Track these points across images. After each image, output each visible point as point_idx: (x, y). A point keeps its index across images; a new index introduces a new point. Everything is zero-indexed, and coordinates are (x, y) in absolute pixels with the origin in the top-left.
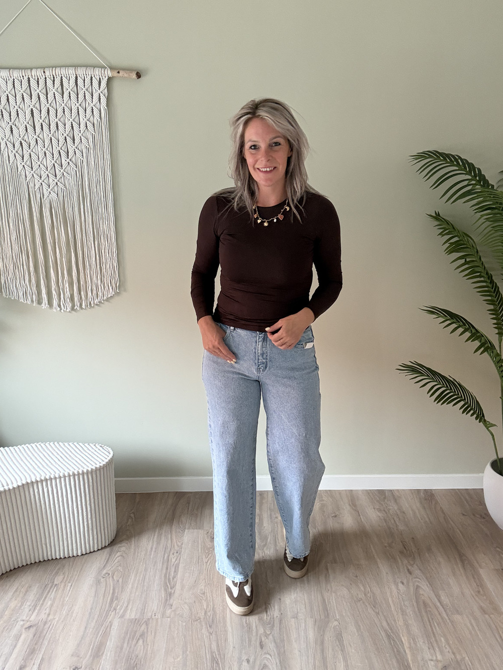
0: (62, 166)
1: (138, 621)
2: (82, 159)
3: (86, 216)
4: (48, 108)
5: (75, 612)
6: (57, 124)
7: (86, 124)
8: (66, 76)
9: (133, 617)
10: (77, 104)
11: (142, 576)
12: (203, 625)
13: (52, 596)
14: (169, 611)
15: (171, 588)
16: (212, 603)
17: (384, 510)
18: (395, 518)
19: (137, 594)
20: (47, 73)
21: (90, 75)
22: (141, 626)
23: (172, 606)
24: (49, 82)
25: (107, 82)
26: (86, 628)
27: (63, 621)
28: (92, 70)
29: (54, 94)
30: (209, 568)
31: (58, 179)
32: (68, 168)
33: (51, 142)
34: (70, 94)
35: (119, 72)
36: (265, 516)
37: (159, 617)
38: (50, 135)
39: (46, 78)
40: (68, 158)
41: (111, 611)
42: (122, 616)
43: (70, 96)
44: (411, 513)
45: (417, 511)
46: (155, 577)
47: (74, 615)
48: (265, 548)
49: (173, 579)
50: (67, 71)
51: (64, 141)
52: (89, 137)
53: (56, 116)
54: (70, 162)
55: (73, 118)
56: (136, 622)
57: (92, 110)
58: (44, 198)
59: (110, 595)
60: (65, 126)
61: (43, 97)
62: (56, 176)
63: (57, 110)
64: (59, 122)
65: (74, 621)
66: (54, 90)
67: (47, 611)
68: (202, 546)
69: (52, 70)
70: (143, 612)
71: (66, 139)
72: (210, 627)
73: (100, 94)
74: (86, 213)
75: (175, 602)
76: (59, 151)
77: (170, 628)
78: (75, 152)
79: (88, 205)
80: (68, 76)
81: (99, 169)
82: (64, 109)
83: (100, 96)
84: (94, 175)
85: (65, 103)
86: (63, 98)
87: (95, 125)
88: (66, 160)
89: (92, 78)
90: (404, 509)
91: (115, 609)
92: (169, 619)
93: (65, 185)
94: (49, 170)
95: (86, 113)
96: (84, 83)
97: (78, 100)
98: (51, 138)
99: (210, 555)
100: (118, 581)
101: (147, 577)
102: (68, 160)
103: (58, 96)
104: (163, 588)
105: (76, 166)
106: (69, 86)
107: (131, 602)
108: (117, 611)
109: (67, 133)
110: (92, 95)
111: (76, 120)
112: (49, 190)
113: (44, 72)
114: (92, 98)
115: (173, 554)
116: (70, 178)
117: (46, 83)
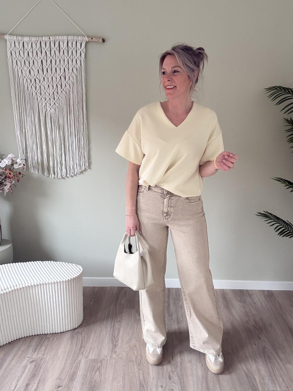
0: (58, 93)
1: (96, 360)
2: (70, 89)
3: (71, 123)
4: (51, 59)
5: (59, 354)
6: (56, 69)
7: (73, 69)
8: (62, 41)
9: (93, 358)
10: (67, 57)
11: (98, 334)
12: (135, 364)
13: (46, 344)
14: (115, 355)
15: (116, 342)
16: (140, 352)
17: (243, 302)
18: (250, 307)
19: (96, 344)
20: (51, 39)
21: (76, 40)
22: (98, 364)
23: (116, 352)
24: (52, 44)
25: (85, 44)
26: (65, 363)
27: (52, 359)
28: (77, 37)
29: (55, 51)
30: (138, 331)
31: (55, 101)
32: (62, 94)
33: (52, 79)
34: (64, 51)
35: (92, 39)
36: (171, 302)
37: (109, 359)
38: (52, 75)
39: (50, 42)
40: (62, 89)
41: (80, 354)
42: (87, 357)
43: (64, 53)
44: (259, 303)
45: (263, 303)
46: (106, 335)
47: (58, 355)
48: (171, 321)
49: (117, 337)
50: (62, 38)
51: (60, 78)
52: (74, 76)
53: (56, 64)
54: (63, 91)
55: (65, 65)
56: (94, 361)
57: (76, 60)
58: (47, 112)
59: (80, 344)
60: (60, 70)
61: (48, 53)
62: (54, 99)
63: (56, 61)
64: (57, 68)
65: (58, 359)
66: (55, 49)
67: (43, 353)
68: (133, 318)
69: (54, 37)
70: (99, 355)
71: (61, 78)
72: (139, 365)
73: (81, 51)
74: (71, 121)
75: (118, 350)
76: (57, 84)
77: (115, 365)
78: (66, 85)
79: (73, 116)
80: (63, 41)
81: (79, 95)
82: (60, 60)
83: (81, 53)
84: (76, 98)
85: (61, 56)
86: (60, 53)
87: (78, 70)
88: (60, 90)
89: (76, 42)
90: (255, 302)
91: (82, 353)
92: (114, 360)
93: (59, 104)
94: (50, 95)
95: (72, 62)
96: (72, 45)
97: (68, 55)
98: (52, 77)
99: (139, 324)
100: (84, 337)
101: (101, 335)
102: (61, 90)
103: (57, 52)
104: (111, 342)
105: (66, 93)
106: (64, 46)
107: (92, 349)
108: (84, 354)
109: (61, 74)
110: (77, 52)
111: (67, 67)
112: (50, 107)
113: (49, 38)
114: (76, 54)
115: (117, 322)
116: (63, 100)
117: (50, 45)
